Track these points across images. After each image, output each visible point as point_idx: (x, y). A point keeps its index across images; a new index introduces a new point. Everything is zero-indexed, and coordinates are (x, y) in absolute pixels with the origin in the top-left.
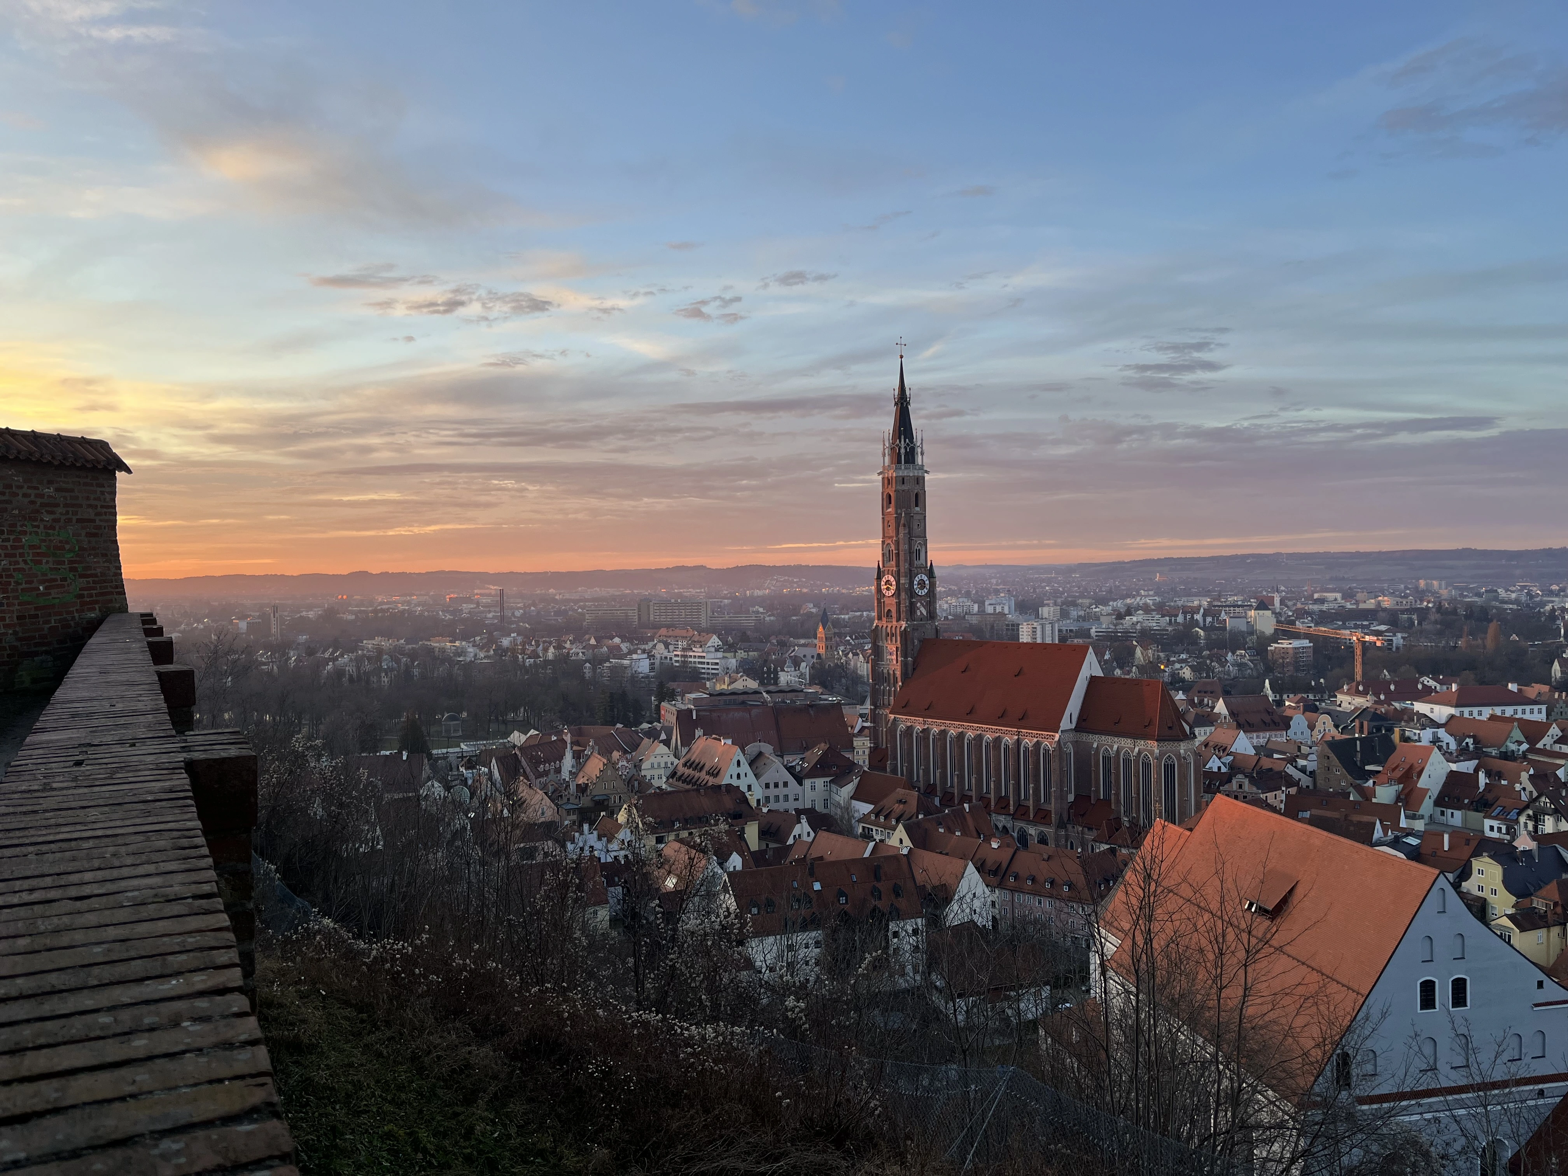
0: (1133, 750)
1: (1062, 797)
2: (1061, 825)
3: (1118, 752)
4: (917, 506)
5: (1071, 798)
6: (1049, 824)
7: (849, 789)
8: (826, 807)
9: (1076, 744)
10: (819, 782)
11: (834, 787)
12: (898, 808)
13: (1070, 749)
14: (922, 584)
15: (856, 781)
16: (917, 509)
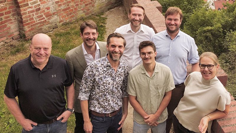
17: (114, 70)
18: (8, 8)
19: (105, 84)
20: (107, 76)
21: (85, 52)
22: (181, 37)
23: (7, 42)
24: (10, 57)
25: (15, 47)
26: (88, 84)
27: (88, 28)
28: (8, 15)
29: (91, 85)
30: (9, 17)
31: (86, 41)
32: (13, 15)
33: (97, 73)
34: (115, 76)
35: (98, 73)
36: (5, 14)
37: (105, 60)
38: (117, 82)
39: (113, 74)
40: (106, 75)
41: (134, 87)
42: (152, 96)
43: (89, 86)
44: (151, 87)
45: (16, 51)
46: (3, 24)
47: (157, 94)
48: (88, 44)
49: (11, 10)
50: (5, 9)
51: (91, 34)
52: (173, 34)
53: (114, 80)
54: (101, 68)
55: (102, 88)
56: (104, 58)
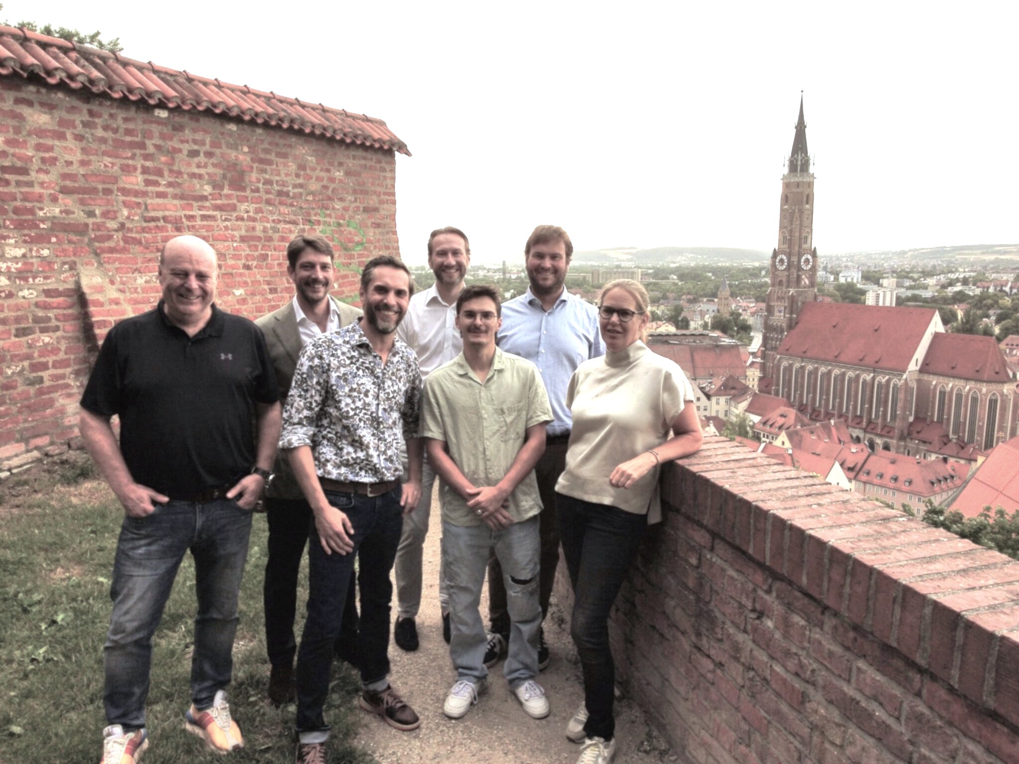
0: (964, 388)
1: (905, 418)
2: (902, 438)
3: (952, 389)
4: (807, 203)
5: (911, 419)
6: (892, 438)
7: (744, 405)
8: (726, 415)
9: (919, 381)
10: (722, 400)
11: (733, 403)
12: (781, 421)
13: (915, 385)
14: (807, 261)
15: (749, 400)
16: (807, 206)
17: (381, 358)
18: (63, 349)
19: (355, 394)
20: (360, 373)
21: (300, 315)
22: (568, 304)
23: (51, 453)
24: (59, 488)
25: (73, 466)
26: (308, 395)
27: (309, 250)
28: (60, 371)
29: (316, 401)
30: (63, 377)
31: (304, 287)
32: (77, 373)
33: (334, 362)
34: (384, 374)
35: (336, 362)
36: (54, 367)
37: (354, 330)
38: (388, 394)
39: (378, 370)
40: (358, 369)
41: (438, 414)
42: (487, 434)
43: (311, 403)
44: (484, 408)
45: (79, 475)
46: (44, 397)
47: (502, 427)
48: (311, 295)
49: (72, 357)
50: (55, 351)
51: (318, 268)
52: (548, 298)
53: (380, 386)
54: (345, 349)
55: (347, 405)
56: (350, 326)
